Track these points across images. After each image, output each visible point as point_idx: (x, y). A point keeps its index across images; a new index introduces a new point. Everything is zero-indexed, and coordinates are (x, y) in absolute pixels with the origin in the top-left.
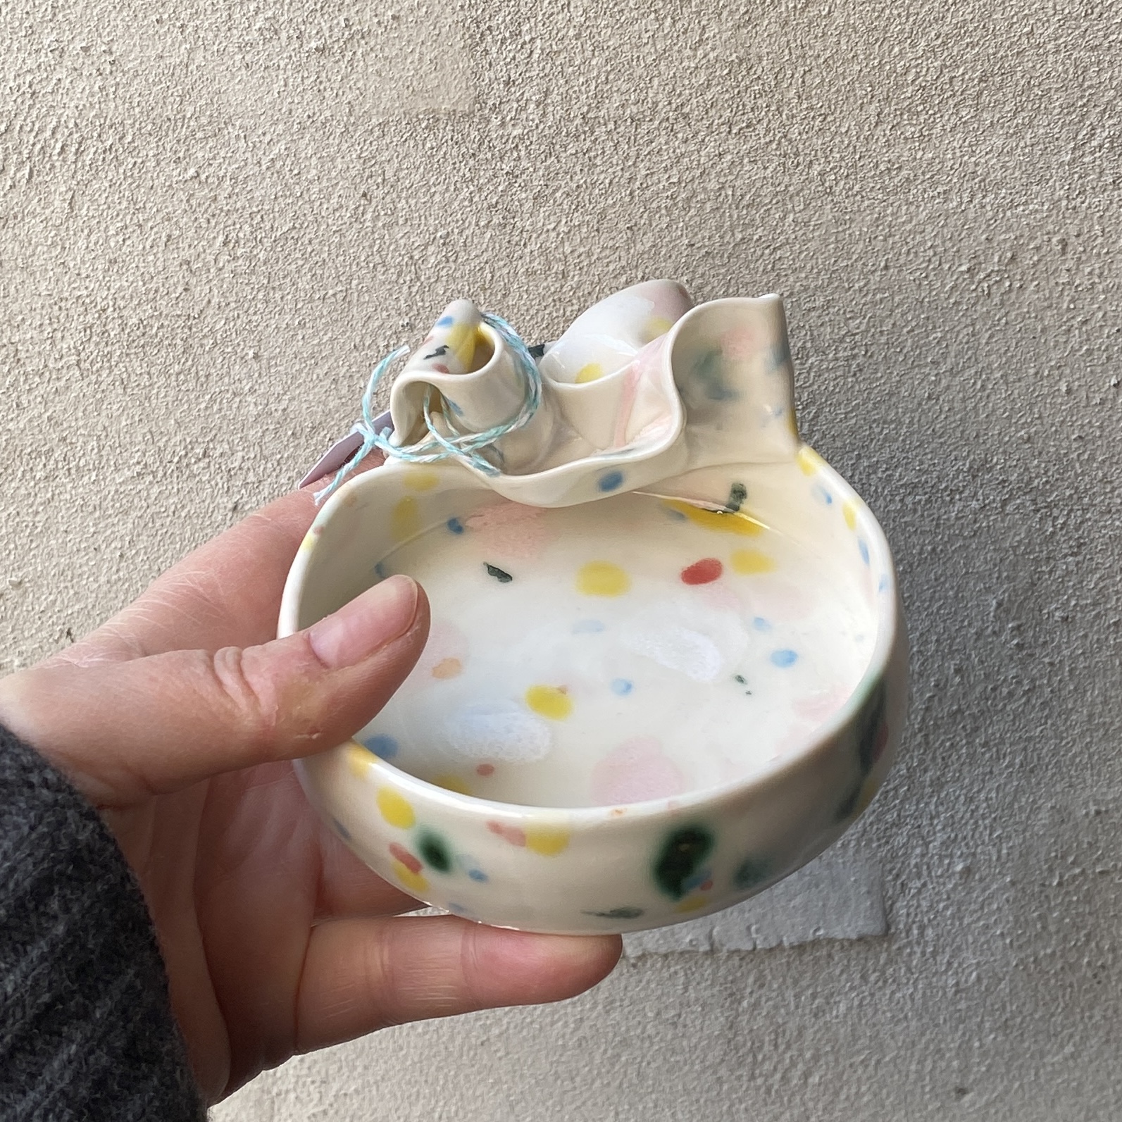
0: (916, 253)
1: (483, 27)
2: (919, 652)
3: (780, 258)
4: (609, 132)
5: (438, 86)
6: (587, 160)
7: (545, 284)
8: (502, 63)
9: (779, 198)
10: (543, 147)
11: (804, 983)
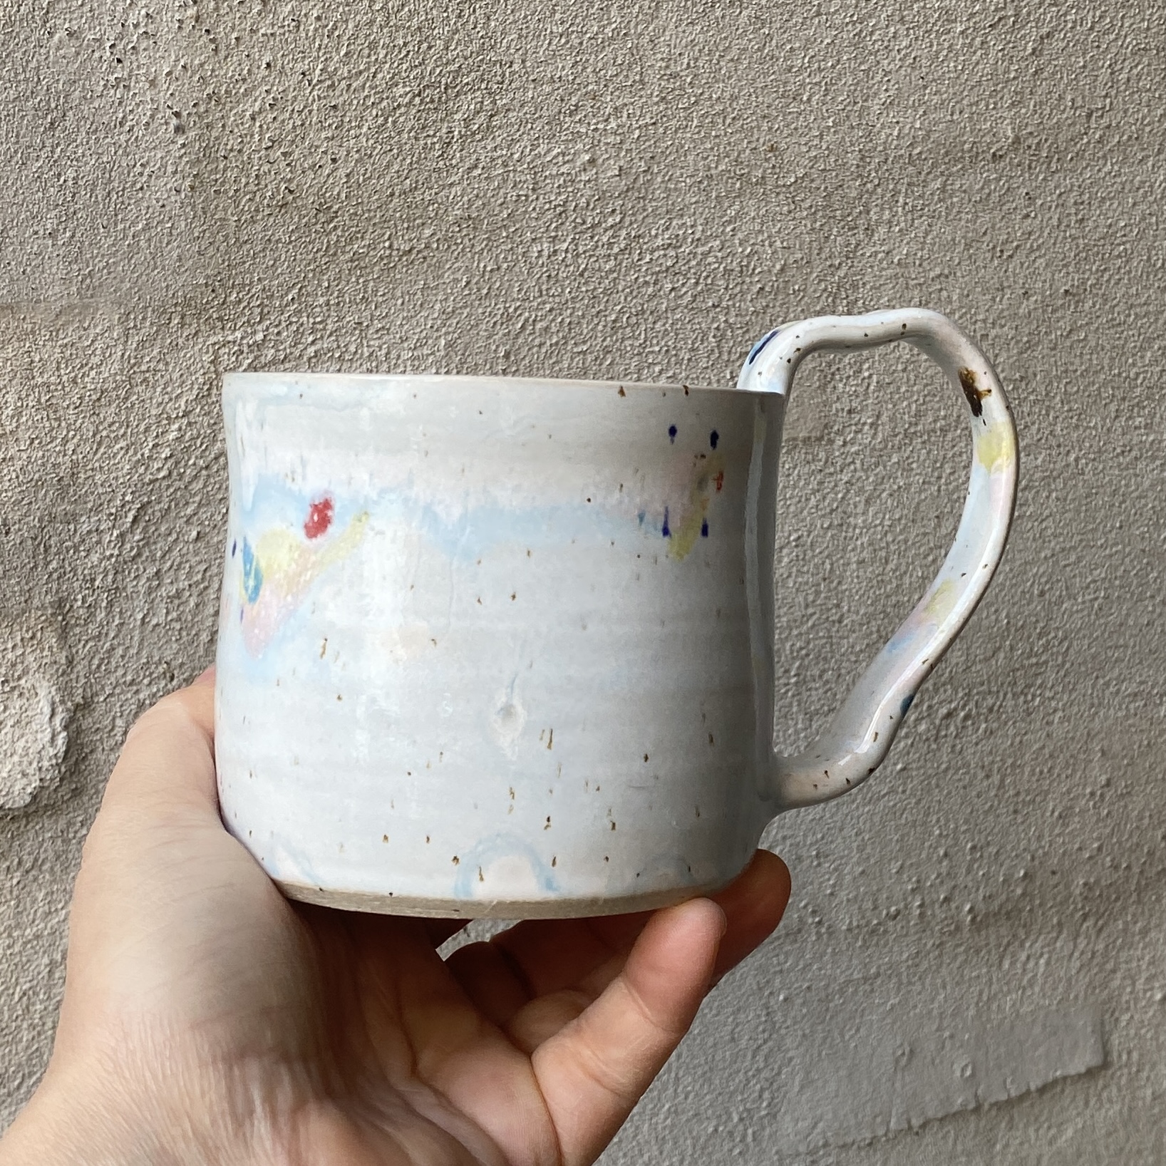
0: (1141, 514)
1: (834, 368)
2: (1137, 827)
3: (1046, 528)
4: (924, 443)
5: (798, 419)
6: (906, 466)
7: (871, 569)
8: (846, 396)
9: (1046, 481)
10: (873, 460)
11: (1043, 1119)
